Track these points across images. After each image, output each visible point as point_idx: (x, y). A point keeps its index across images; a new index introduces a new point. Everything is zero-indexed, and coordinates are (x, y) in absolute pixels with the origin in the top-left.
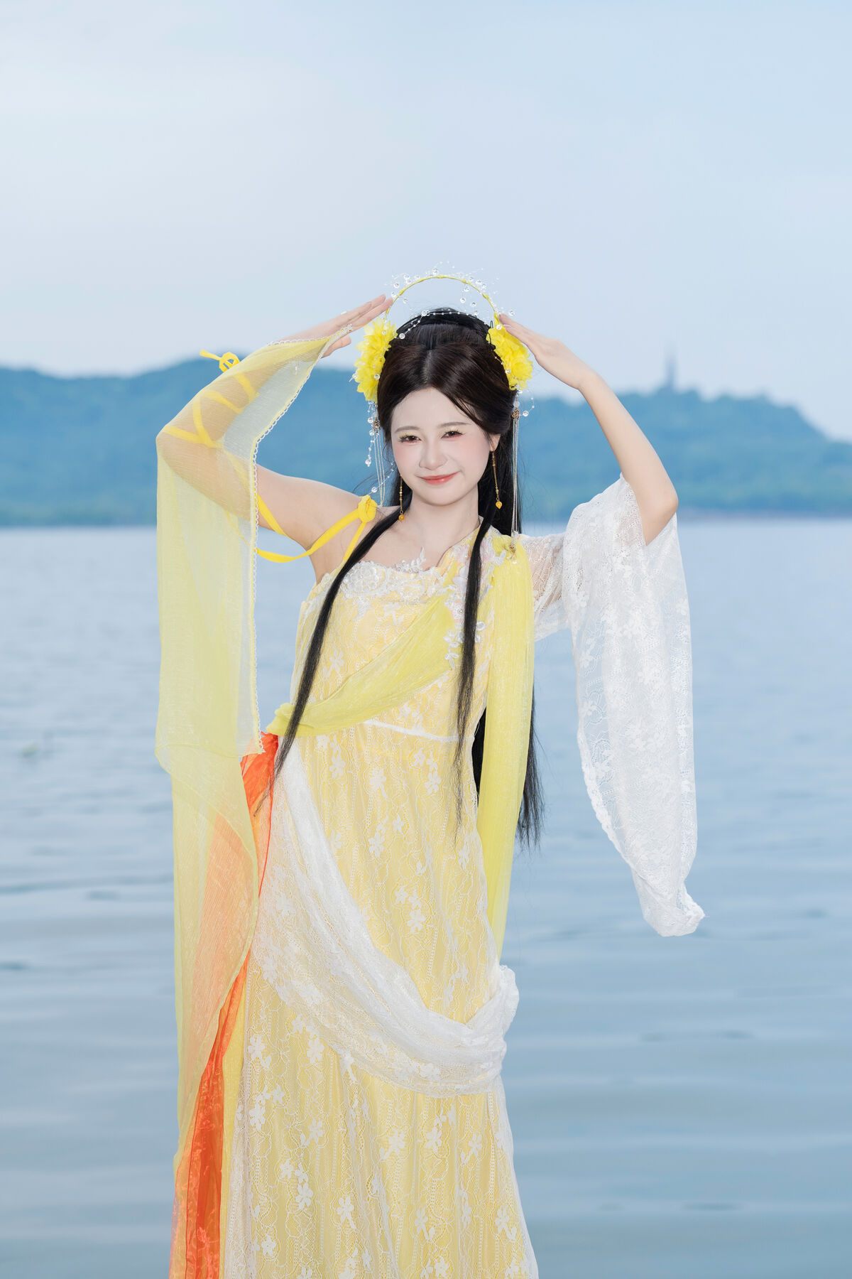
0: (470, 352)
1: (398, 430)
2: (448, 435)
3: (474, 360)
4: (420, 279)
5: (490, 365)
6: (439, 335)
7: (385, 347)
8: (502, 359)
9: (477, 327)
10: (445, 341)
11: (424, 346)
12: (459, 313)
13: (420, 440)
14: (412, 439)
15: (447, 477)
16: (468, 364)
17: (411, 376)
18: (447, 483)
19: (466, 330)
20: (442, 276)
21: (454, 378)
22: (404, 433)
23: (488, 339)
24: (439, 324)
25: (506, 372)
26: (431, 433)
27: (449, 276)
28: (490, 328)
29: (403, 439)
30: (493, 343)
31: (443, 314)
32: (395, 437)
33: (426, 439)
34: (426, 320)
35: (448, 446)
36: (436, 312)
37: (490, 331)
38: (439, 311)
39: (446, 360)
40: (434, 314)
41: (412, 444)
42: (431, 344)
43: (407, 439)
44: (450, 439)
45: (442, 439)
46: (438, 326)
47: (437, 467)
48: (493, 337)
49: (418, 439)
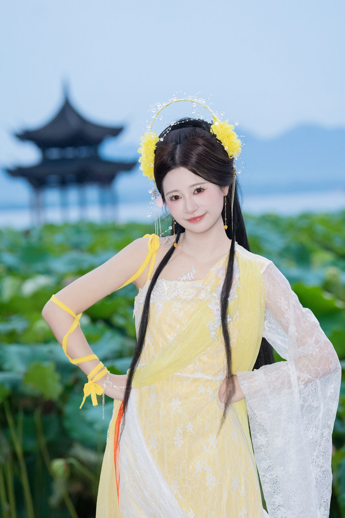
0: (201, 141)
1: (168, 194)
2: (196, 192)
3: (203, 145)
4: (167, 104)
6: (183, 135)
7: (154, 148)
8: (221, 142)
9: (204, 126)
10: (186, 138)
11: (174, 143)
12: (192, 120)
13: (181, 198)
14: (177, 198)
15: (201, 217)
17: (169, 162)
18: (202, 220)
19: (198, 129)
20: (178, 100)
21: (194, 159)
22: (171, 195)
25: (225, 149)
26: (186, 192)
27: (183, 99)
28: (211, 125)
29: (171, 199)
30: (215, 133)
31: (183, 122)
33: (184, 196)
34: (174, 128)
35: (198, 199)
36: (179, 122)
37: (212, 126)
38: (181, 121)
40: (178, 123)
41: (177, 201)
42: (178, 141)
43: (173, 198)
44: (198, 195)
45: (193, 194)
46: (181, 129)
47: (194, 212)
48: (214, 130)
49: (180, 197)
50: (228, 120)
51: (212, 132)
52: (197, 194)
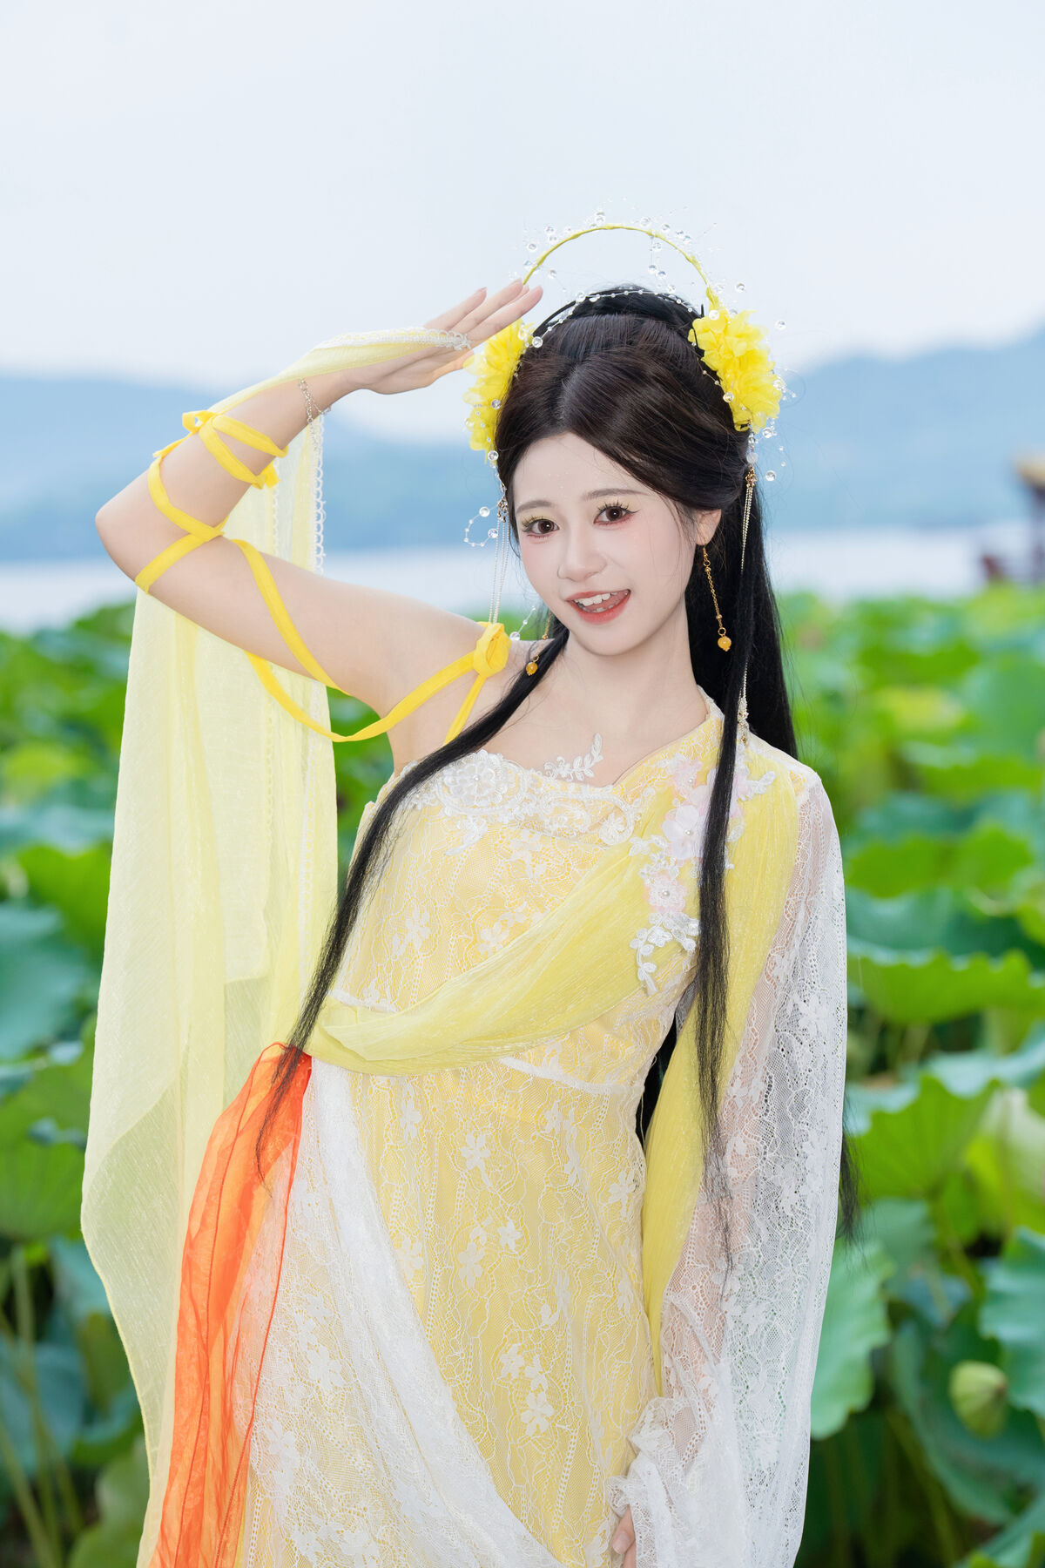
1: (524, 508)
2: (604, 517)
5: (694, 387)
6: (600, 335)
7: (512, 366)
8: (718, 374)
9: (673, 316)
10: (606, 345)
11: (567, 359)
13: (559, 529)
14: (546, 526)
17: (542, 412)
19: (650, 324)
20: (612, 224)
22: (530, 515)
23: (691, 337)
24: (604, 314)
25: (728, 398)
27: (624, 224)
28: (696, 316)
29: (531, 528)
33: (566, 523)
35: (608, 539)
37: (696, 323)
38: (608, 291)
39: (599, 380)
41: (546, 537)
42: (582, 353)
44: (610, 526)
45: (595, 522)
46: (602, 318)
47: (587, 575)
48: (702, 333)
49: (555, 527)
51: (694, 341)
52: (606, 523)
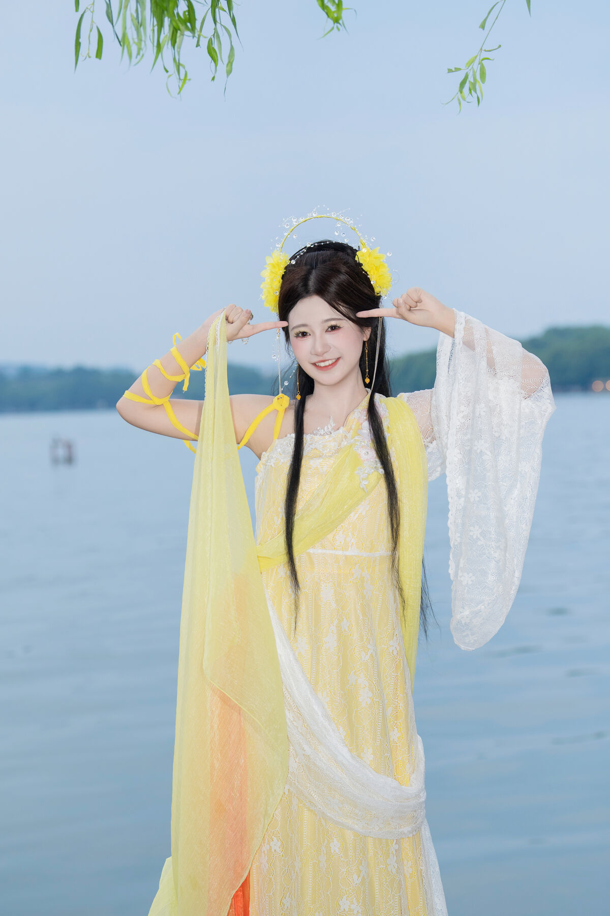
0: (344, 269)
1: (294, 328)
2: (330, 329)
3: (347, 274)
4: (304, 220)
5: (359, 277)
6: (320, 259)
7: (282, 272)
8: (368, 273)
9: (349, 251)
10: (324, 262)
11: (308, 267)
12: (334, 242)
13: (310, 335)
16: (343, 277)
17: (300, 289)
19: (340, 254)
20: (320, 216)
21: (333, 288)
22: (297, 330)
23: (356, 259)
25: (372, 283)
26: (317, 328)
27: (325, 215)
28: (357, 251)
29: (297, 335)
30: (361, 262)
31: (322, 244)
32: (292, 334)
33: (313, 332)
34: (309, 249)
35: (331, 338)
36: (317, 243)
37: (358, 253)
38: (319, 242)
39: (325, 274)
41: (304, 339)
42: (314, 265)
43: (300, 335)
44: (332, 332)
45: (326, 332)
46: (319, 252)
47: (323, 354)
48: (361, 257)
49: (308, 334)
50: (379, 248)
51: (358, 260)
52: (330, 331)
